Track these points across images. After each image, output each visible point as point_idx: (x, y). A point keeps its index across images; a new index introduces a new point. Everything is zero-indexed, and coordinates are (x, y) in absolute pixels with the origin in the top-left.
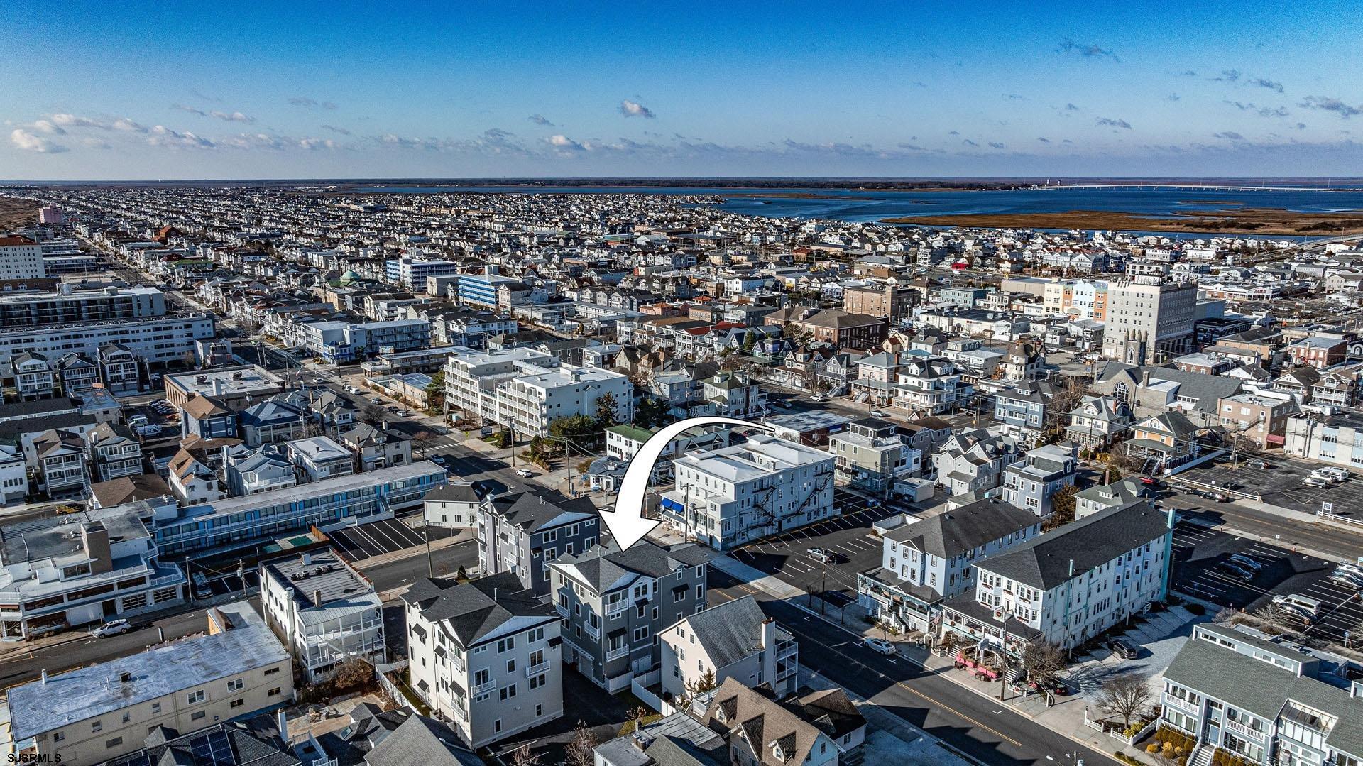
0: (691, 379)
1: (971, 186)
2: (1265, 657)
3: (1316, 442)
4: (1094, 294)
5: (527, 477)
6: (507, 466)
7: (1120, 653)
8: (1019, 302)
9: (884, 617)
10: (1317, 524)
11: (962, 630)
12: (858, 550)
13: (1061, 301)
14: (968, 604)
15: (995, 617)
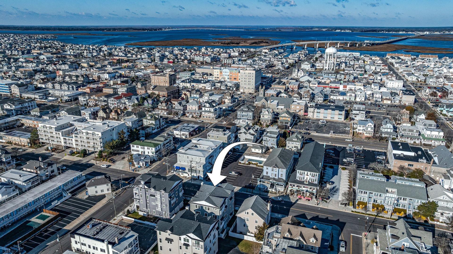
0: (137, 118)
1: (144, 29)
2: (377, 179)
3: (315, 114)
4: (229, 72)
5: (107, 167)
6: (93, 165)
7: (329, 184)
8: (206, 76)
9: (270, 190)
10: (332, 137)
11: (295, 188)
12: (241, 170)
13: (219, 75)
14: (295, 181)
15: (305, 183)
